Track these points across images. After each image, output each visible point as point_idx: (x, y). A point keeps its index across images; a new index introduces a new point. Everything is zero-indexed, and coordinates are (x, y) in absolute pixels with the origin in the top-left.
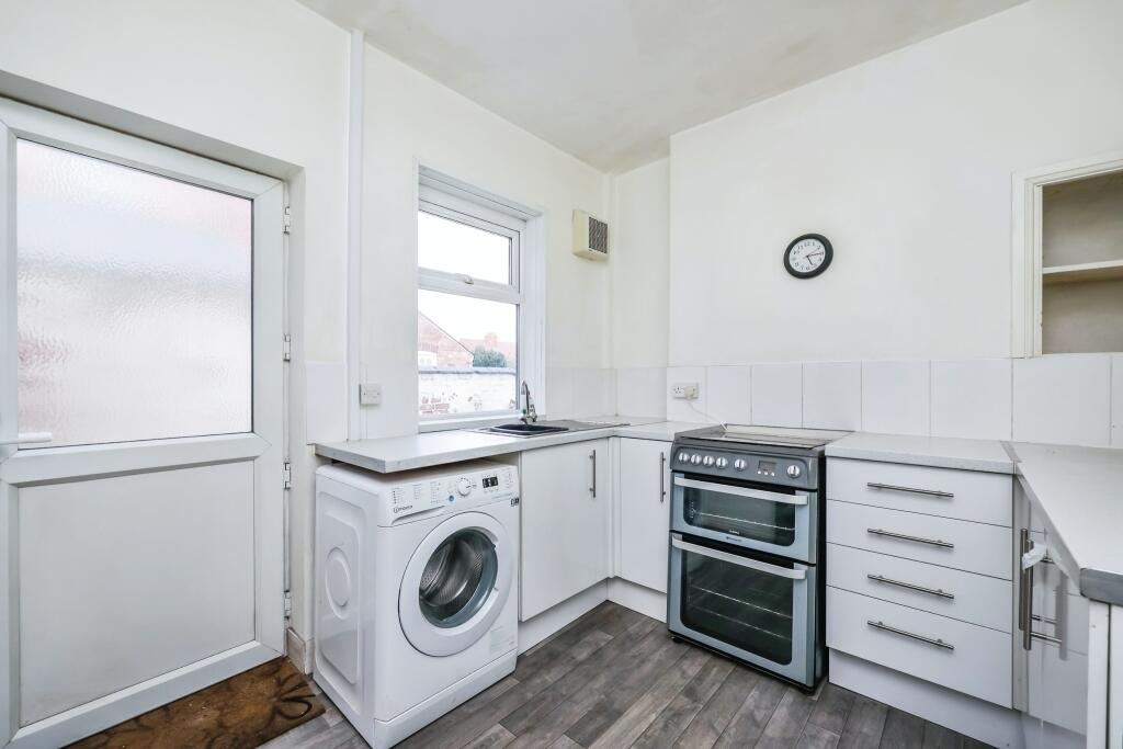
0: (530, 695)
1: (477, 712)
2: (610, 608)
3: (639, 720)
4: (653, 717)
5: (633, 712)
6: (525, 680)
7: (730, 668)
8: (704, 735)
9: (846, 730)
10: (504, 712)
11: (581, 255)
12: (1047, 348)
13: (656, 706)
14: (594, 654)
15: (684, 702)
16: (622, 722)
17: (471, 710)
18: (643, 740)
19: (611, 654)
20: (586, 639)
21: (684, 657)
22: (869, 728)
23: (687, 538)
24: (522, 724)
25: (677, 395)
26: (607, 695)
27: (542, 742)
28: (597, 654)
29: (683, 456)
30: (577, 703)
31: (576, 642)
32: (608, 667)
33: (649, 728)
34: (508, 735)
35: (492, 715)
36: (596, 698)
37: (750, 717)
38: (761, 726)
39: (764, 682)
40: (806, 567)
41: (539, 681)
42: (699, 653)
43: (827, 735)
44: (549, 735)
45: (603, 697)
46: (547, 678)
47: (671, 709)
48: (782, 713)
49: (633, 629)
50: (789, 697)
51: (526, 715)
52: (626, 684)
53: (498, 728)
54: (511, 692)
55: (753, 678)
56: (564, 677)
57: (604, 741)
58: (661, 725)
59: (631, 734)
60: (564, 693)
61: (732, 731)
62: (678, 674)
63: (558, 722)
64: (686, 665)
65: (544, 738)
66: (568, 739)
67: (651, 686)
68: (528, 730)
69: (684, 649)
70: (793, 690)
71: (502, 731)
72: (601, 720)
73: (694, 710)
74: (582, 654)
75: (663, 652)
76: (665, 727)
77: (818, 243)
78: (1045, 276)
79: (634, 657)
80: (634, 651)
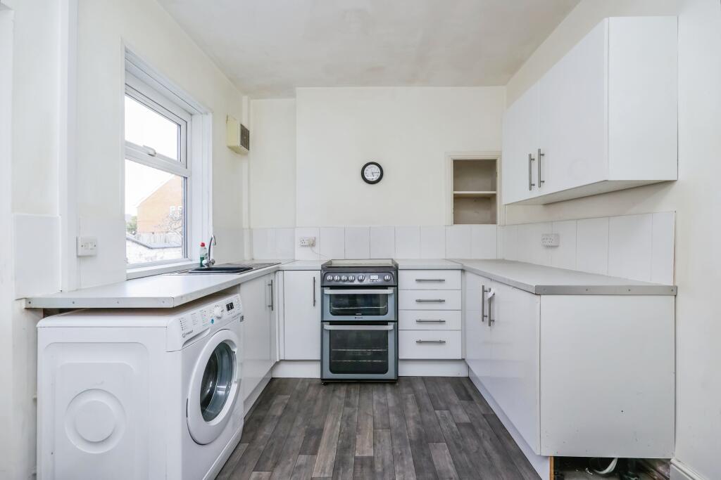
0: (262, 447)
1: (233, 473)
2: (277, 381)
3: (333, 427)
4: (339, 423)
5: (328, 426)
6: (252, 441)
7: (358, 386)
8: (367, 420)
9: (414, 391)
10: (252, 464)
11: (232, 148)
12: (456, 222)
13: (337, 418)
14: (285, 408)
15: (348, 410)
16: (326, 433)
17: (227, 475)
18: (341, 435)
19: (295, 405)
20: (274, 403)
21: (334, 390)
22: (420, 387)
23: (332, 323)
24: (270, 464)
25: (303, 244)
26: (309, 425)
27: (289, 466)
28: (287, 408)
29: (329, 277)
30: (295, 437)
31: (270, 407)
32: (299, 411)
33: (340, 430)
34: (265, 474)
35: (245, 469)
36: (303, 429)
37: (379, 403)
38: (386, 404)
39: (375, 386)
40: (393, 323)
41: (261, 437)
42: (340, 385)
43: (410, 396)
44: (291, 460)
45: (306, 427)
46: (265, 433)
47: (345, 416)
48: (390, 396)
49: (298, 387)
50: (388, 388)
51: (268, 458)
52: (314, 414)
53: (255, 474)
54: (247, 451)
55: (370, 387)
56: (275, 428)
57: (323, 447)
58: (345, 425)
59: (334, 436)
60: (283, 435)
61: (377, 412)
62: (337, 400)
63: (291, 450)
64: (337, 393)
65: (289, 463)
66: (303, 456)
67: (328, 410)
68: (276, 464)
69: (331, 387)
70: (388, 385)
71: (259, 474)
72: (314, 438)
73: (355, 412)
74: (278, 411)
75: (322, 392)
76: (348, 425)
77: (377, 167)
78: (454, 195)
79: (309, 401)
80: (307, 397)
